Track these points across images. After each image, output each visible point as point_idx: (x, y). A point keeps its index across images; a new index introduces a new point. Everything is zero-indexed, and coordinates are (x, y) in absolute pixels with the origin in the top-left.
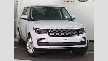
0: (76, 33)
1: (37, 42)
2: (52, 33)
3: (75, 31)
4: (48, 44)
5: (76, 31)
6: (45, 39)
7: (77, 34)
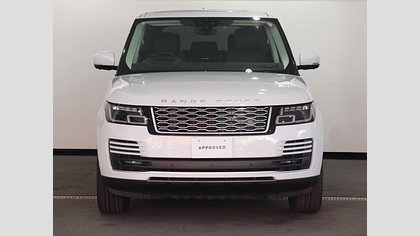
0: (263, 121)
1: (110, 153)
2: (161, 122)
3: (259, 115)
4: (147, 164)
5: (262, 115)
6: (136, 143)
7: (262, 127)
